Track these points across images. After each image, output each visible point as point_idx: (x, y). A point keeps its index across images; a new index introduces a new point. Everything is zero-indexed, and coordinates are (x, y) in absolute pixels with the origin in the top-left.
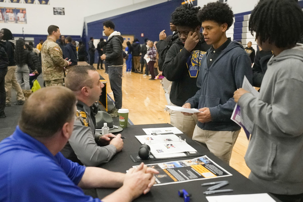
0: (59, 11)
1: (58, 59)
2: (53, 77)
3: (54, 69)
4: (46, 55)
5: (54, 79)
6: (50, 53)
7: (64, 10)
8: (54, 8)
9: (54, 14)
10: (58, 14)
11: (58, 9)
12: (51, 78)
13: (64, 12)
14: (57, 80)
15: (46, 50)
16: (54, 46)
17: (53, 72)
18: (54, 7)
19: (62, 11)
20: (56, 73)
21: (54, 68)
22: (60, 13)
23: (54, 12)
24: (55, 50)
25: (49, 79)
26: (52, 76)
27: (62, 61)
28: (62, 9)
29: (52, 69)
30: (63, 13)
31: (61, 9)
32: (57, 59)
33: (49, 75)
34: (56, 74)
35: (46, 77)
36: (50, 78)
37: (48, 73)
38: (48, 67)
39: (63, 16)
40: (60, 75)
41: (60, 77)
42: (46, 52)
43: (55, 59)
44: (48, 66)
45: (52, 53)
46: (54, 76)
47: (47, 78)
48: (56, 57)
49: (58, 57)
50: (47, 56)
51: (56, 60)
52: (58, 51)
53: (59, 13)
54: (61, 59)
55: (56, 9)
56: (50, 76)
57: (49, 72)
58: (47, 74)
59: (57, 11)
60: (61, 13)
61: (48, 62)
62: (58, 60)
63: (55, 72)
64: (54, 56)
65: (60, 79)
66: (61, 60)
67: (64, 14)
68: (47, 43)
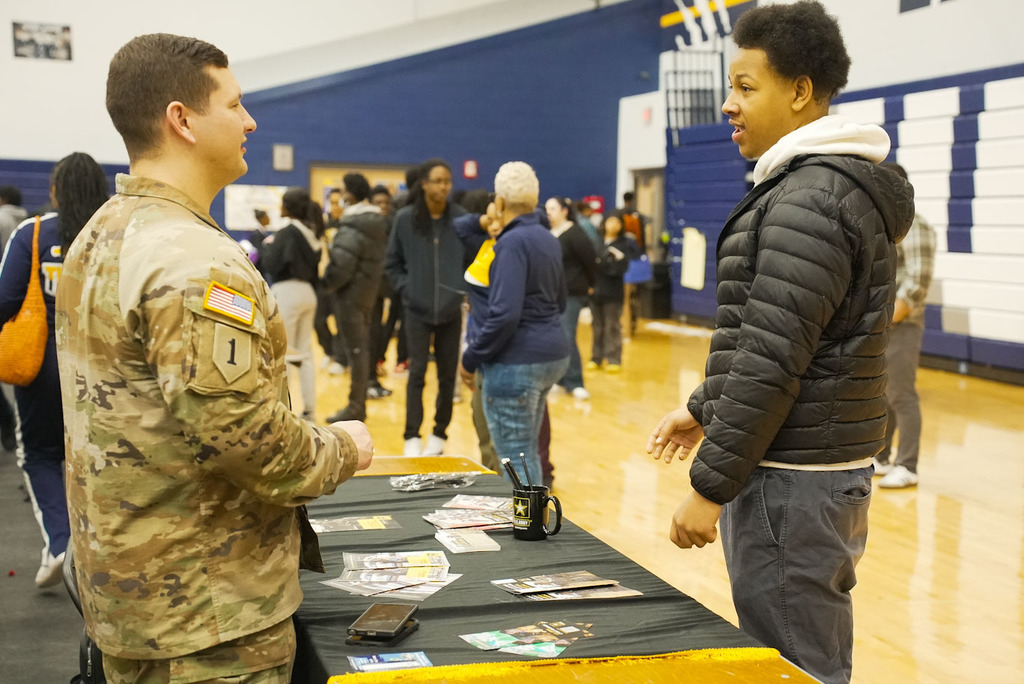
0: (43, 39)
1: (239, 422)
2: (189, 617)
3: (209, 523)
4: (111, 375)
5: (203, 640)
6: (152, 345)
7: (66, 36)
8: (16, 26)
9: (17, 55)
10: (37, 55)
11: (39, 31)
12: (168, 625)
13: (68, 47)
14: (232, 644)
15: (109, 321)
16: (201, 269)
17: (196, 556)
18: (19, 19)
19: (58, 43)
20: (225, 568)
21: (204, 510)
22: (48, 52)
23: (18, 43)
24: (214, 316)
25: (152, 643)
26: (183, 606)
27: (277, 449)
28: (58, 30)
29: (186, 531)
30: (63, 53)
31: (53, 33)
32: (226, 429)
33: (146, 594)
34: (225, 577)
35: (110, 619)
36: (153, 632)
37: (134, 575)
38: (139, 513)
39: (66, 65)
40: (267, 577)
41: (267, 605)
42: (112, 338)
43: (203, 422)
44: (139, 500)
45: (174, 345)
46: (208, 602)
47: (128, 635)
48: (213, 397)
49: (241, 397)
50: (122, 384)
51: (206, 439)
52: (244, 328)
53: (42, 49)
54: (267, 428)
55: (29, 31)
56: (158, 603)
57: (152, 567)
58: (126, 587)
59: (32, 42)
60: (52, 52)
61: (132, 454)
62: (238, 432)
63: (214, 553)
64: (191, 393)
65: (266, 624)
66: (269, 438)
67: (69, 58)
68: (117, 235)
